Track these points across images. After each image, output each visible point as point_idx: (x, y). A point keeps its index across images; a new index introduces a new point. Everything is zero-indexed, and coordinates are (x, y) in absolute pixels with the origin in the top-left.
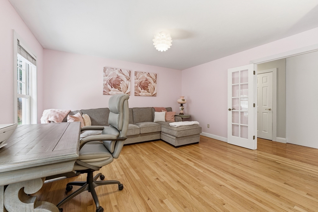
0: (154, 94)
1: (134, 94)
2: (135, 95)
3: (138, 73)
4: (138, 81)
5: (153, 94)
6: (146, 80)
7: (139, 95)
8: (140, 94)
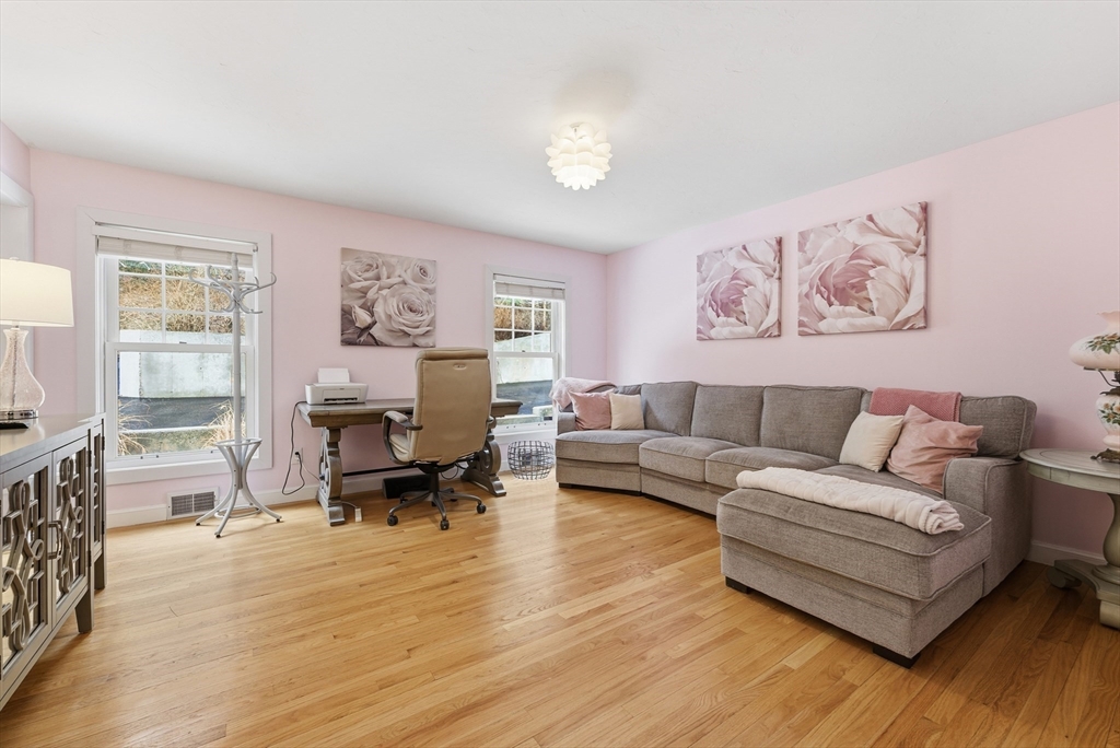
0: (907, 320)
1: (796, 329)
2: (802, 334)
3: (812, 236)
4: (813, 270)
5: (900, 317)
6: (857, 254)
7: (820, 334)
8: (823, 325)
